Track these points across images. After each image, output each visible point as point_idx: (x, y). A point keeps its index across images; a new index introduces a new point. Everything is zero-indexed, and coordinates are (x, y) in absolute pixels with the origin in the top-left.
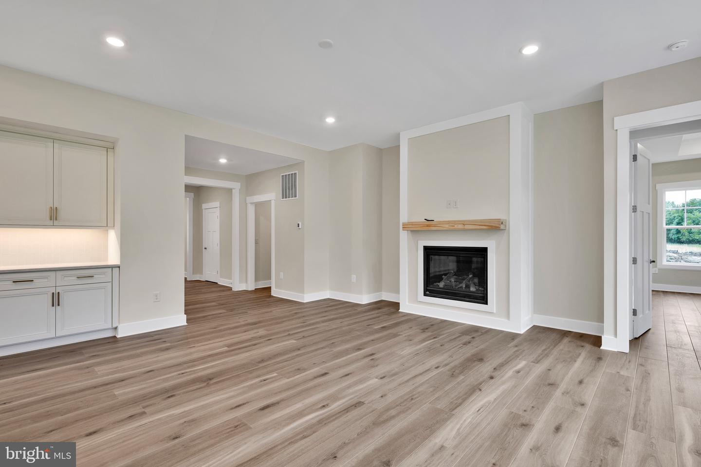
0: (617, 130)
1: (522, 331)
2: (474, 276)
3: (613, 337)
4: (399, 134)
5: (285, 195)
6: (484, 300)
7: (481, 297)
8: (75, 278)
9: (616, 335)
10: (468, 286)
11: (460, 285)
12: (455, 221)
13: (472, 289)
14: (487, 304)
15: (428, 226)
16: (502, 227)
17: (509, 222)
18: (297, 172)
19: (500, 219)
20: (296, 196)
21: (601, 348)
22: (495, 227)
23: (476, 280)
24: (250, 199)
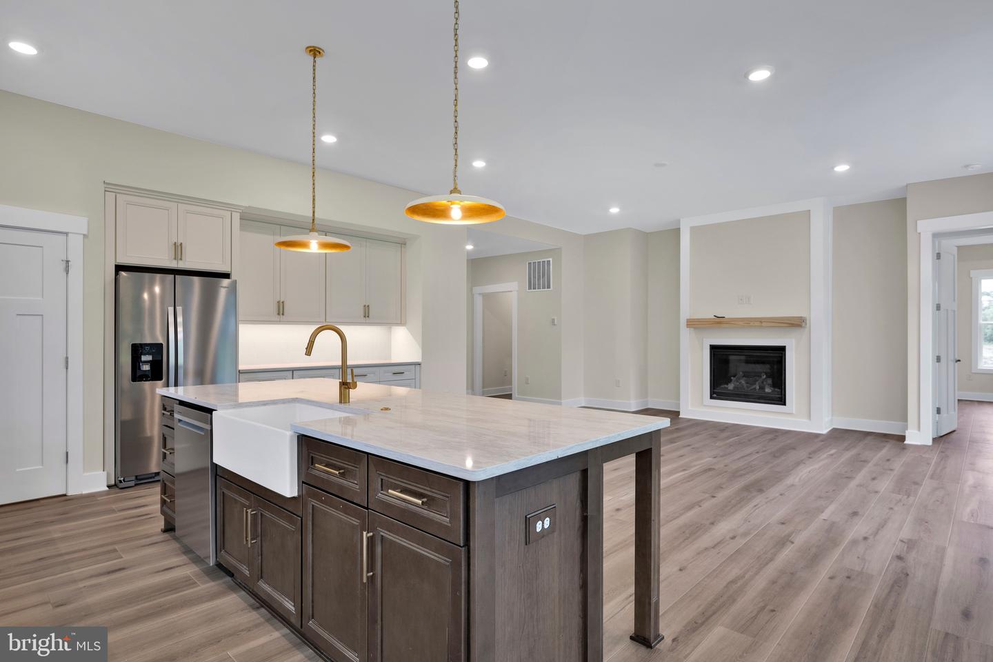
0: (920, 233)
1: (825, 431)
2: (768, 377)
3: (917, 432)
4: (679, 221)
5: (531, 286)
6: (782, 401)
7: (779, 398)
8: (391, 374)
9: (919, 429)
10: (762, 388)
11: (754, 387)
12: (751, 318)
13: (768, 390)
14: (785, 404)
15: (719, 322)
16: (803, 325)
17: (810, 320)
18: (551, 259)
19: (801, 317)
20: (549, 287)
21: (905, 442)
22: (796, 324)
23: (770, 381)
24: (477, 290)
